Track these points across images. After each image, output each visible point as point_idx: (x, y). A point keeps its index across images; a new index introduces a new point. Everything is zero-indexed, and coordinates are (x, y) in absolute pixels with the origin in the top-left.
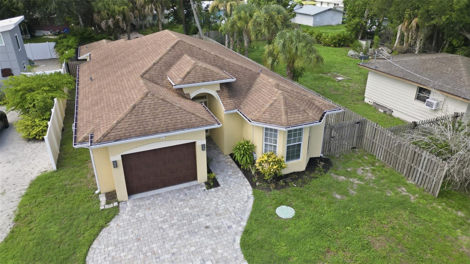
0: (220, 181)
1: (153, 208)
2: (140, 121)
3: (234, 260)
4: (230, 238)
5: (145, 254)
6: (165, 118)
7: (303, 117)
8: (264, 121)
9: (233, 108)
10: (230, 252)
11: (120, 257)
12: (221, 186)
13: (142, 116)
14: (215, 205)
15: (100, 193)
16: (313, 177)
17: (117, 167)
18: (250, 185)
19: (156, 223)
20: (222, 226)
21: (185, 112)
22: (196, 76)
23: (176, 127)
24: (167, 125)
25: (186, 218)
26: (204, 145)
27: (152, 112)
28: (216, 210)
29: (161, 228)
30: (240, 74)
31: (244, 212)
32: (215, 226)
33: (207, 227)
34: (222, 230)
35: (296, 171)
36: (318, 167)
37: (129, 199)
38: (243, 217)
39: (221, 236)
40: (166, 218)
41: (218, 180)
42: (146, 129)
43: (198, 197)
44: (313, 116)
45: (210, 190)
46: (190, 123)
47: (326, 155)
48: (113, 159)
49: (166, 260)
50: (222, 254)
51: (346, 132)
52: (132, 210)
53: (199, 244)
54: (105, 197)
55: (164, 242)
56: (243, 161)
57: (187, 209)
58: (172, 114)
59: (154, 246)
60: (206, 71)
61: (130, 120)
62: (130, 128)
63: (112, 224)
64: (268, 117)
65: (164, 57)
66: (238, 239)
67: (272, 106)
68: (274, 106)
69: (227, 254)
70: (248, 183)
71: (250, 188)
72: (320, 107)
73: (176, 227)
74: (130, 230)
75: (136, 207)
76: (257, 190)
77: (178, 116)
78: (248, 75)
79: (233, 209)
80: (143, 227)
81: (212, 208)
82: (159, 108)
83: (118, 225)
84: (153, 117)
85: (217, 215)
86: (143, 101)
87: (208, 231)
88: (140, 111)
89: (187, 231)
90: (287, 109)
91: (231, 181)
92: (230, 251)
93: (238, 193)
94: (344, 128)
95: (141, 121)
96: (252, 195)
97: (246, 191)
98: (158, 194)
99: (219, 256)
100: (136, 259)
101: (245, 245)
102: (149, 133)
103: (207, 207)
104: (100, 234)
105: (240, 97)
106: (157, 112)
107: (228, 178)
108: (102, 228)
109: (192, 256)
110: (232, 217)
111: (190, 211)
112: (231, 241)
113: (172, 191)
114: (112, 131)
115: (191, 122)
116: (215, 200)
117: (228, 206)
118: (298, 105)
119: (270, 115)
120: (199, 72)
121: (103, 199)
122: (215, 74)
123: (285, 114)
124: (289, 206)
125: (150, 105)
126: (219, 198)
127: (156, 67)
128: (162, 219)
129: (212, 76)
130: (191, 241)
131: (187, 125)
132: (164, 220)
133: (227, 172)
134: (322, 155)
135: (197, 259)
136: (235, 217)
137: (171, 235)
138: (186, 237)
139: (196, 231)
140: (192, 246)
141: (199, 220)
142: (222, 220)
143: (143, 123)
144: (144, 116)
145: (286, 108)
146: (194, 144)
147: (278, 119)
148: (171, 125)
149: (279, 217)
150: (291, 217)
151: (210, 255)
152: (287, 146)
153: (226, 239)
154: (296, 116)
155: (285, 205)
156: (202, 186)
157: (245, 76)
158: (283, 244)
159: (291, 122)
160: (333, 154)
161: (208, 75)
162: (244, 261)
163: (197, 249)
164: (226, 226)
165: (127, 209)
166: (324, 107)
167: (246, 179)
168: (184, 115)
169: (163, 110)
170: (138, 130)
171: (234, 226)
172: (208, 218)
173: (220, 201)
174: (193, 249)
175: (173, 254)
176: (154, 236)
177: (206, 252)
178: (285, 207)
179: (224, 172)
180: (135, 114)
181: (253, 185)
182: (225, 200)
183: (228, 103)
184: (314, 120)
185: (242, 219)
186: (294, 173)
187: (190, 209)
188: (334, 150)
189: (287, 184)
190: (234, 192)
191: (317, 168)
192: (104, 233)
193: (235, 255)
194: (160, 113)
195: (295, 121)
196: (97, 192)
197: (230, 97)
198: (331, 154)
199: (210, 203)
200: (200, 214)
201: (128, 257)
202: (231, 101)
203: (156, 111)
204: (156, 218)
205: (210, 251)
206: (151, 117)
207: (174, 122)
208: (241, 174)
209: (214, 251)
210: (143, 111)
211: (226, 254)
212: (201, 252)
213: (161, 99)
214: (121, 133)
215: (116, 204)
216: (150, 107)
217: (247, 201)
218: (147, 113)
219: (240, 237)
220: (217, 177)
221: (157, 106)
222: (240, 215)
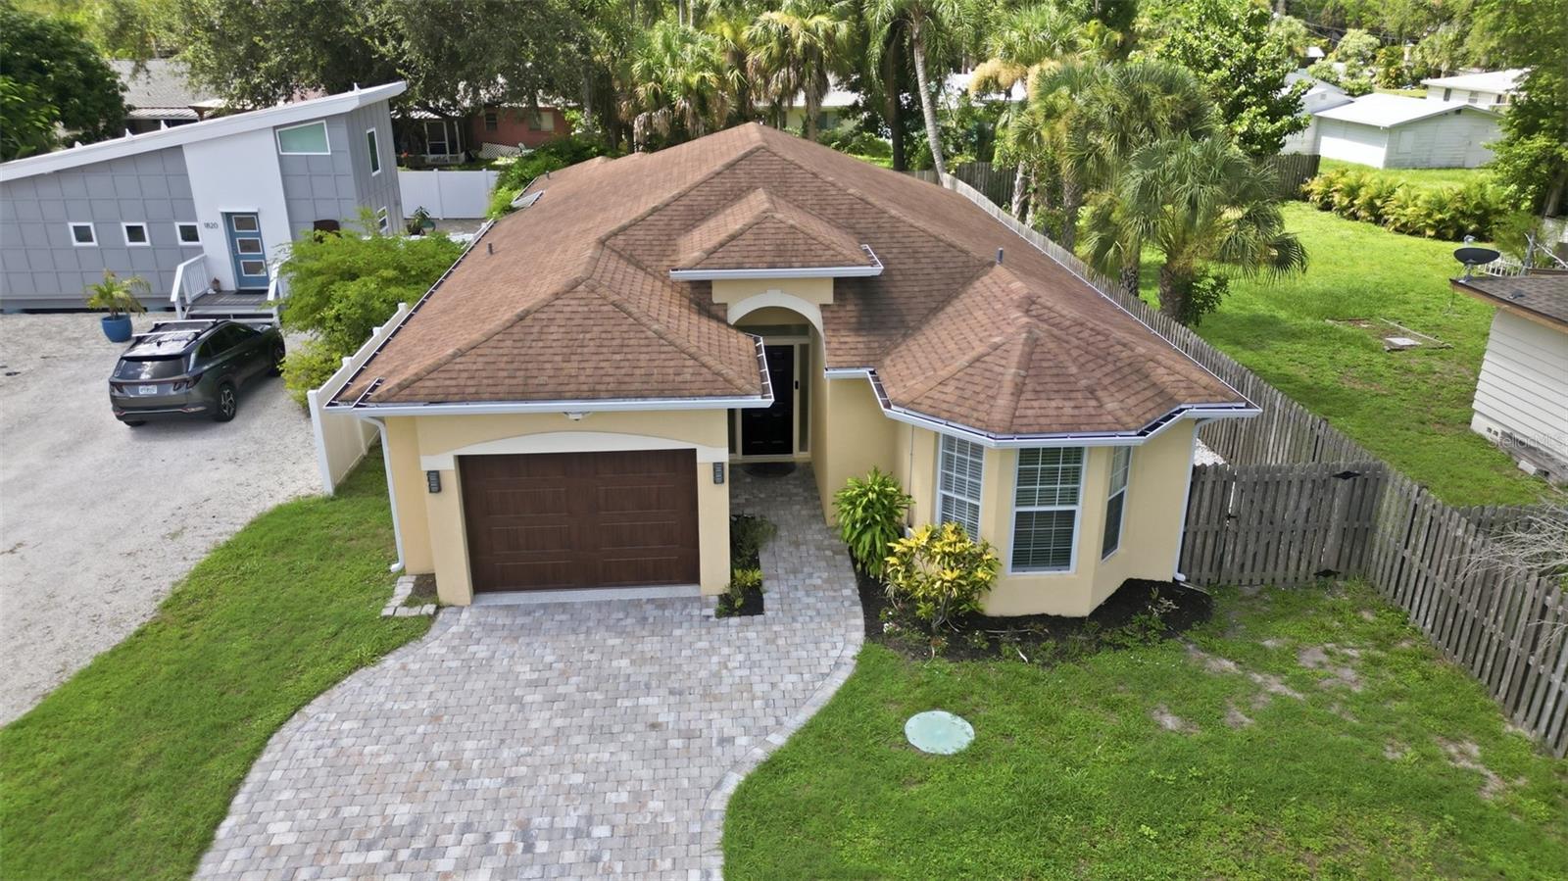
0: (770, 599)
1: (527, 640)
2: (522, 358)
3: (684, 840)
4: (710, 773)
5: (430, 764)
6: (602, 357)
7: (1076, 412)
8: (931, 410)
9: (858, 364)
10: (687, 814)
11: (361, 754)
12: (769, 614)
13: (534, 344)
14: (715, 668)
15: (402, 572)
16: (1109, 644)
17: (439, 490)
18: (863, 628)
19: (510, 684)
20: (705, 732)
21: (670, 348)
22: (753, 248)
23: (624, 387)
24: (596, 379)
25: (604, 686)
26: (722, 464)
27: (569, 336)
28: (713, 682)
29: (519, 700)
30: (923, 260)
31: (797, 705)
32: (683, 727)
33: (654, 726)
34: (696, 744)
35: (1053, 612)
36: (1145, 611)
37: (473, 601)
38: (786, 719)
39: (686, 760)
40: (547, 674)
41: (764, 596)
42: (530, 381)
43: (677, 632)
44: (1120, 413)
45: (724, 620)
46: (674, 381)
47: (1204, 580)
48: (429, 463)
49: (479, 794)
50: (656, 816)
51: (1292, 503)
52: (467, 636)
53: (602, 769)
54: (411, 585)
55: (503, 741)
56: (861, 545)
57: (624, 663)
58: (625, 350)
59: (470, 745)
60: (792, 236)
61: (494, 351)
62: (484, 374)
63: (390, 662)
64: (948, 398)
65: (693, 192)
66: (733, 781)
67: (977, 364)
68: (983, 366)
69: (673, 819)
70: (860, 622)
71: (859, 636)
72: (1169, 390)
73: (562, 705)
74: (428, 689)
75: (479, 629)
76: (879, 649)
77: (642, 356)
78: (951, 265)
79: (766, 687)
80: (468, 686)
81: (703, 674)
82: (595, 329)
83: (404, 667)
84: (565, 350)
85: (705, 696)
86: (556, 302)
87: (653, 740)
88: (536, 329)
89: (589, 723)
90: (1025, 377)
91: (808, 606)
92: (685, 812)
93: (811, 646)
94: (1284, 488)
95: (527, 358)
96: (854, 658)
97: (840, 645)
98: (563, 605)
99: (645, 818)
100: (399, 769)
101: (741, 804)
102: (535, 395)
103: (685, 668)
104: (344, 682)
105: (893, 332)
106: (584, 339)
107: (801, 594)
108: (360, 664)
109: (561, 799)
110: (749, 712)
111: (630, 671)
112: (707, 782)
113: (609, 603)
114: (431, 376)
115: (677, 379)
116: (726, 651)
117: (756, 679)
118: (1074, 370)
119: (958, 392)
120: (770, 236)
121: (404, 589)
122: (818, 247)
123: (1012, 394)
124: (962, 715)
125: (573, 316)
126: (739, 647)
127: (658, 218)
128: (535, 676)
129: (807, 253)
130: (584, 756)
131: (660, 386)
132: (536, 680)
133: (810, 576)
134: (1182, 577)
135: (572, 813)
136: (760, 713)
137: (534, 725)
138: (577, 740)
139: (616, 729)
140: (578, 772)
141: (642, 701)
142: (715, 715)
143: (530, 366)
144: (541, 344)
145: (1023, 373)
146: (690, 455)
147: (981, 407)
148: (611, 379)
149: (908, 743)
150: (951, 751)
151: (618, 809)
152: (1018, 514)
153: (695, 772)
154: (1053, 404)
155: (949, 710)
156: (708, 606)
157: (937, 268)
158: (874, 829)
159: (1025, 421)
160: (1234, 583)
161: (796, 247)
162: (716, 852)
163: (588, 784)
164: (715, 735)
165: (454, 629)
166: (1183, 392)
167: (859, 609)
168: (663, 356)
169: (604, 335)
170: (507, 381)
171: (742, 741)
172: (672, 700)
173: (740, 657)
174: (578, 779)
175: (511, 780)
176: (484, 717)
177: (612, 797)
178: (947, 715)
179: (800, 576)
180: (516, 337)
181: (872, 630)
182: (755, 657)
183: (847, 346)
184: (1118, 427)
185: (779, 723)
186: (1043, 618)
187: (633, 662)
188: (1236, 567)
189: (994, 648)
190: (797, 640)
191: (1139, 618)
192: (353, 682)
193: (696, 828)
194: (592, 343)
195: (1042, 421)
196: (395, 567)
197: (859, 328)
198: (1223, 582)
199: (705, 659)
200: (654, 684)
201: (381, 760)
202: (860, 339)
203: (581, 336)
204: (518, 668)
205: (624, 797)
206: (558, 351)
207: (623, 371)
208: (850, 590)
209: (639, 800)
210: (545, 330)
211: (669, 819)
212: (593, 794)
213: (613, 304)
214: (453, 383)
215: (430, 609)
216: (568, 323)
217: (824, 676)
218: (555, 337)
219: (742, 779)
220: (766, 585)
221: (592, 322)
222: (779, 713)
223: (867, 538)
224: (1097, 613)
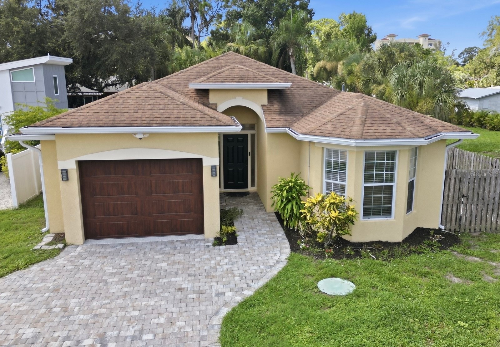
0: (241, 238)
1: (112, 257)
2: (113, 111)
3: (198, 339)
4: (210, 309)
5: (50, 310)
6: (154, 111)
7: (393, 131)
8: (320, 134)
10: (199, 327)
11: (9, 306)
12: (240, 244)
13: (119, 106)
14: (213, 265)
15: (48, 232)
16: (415, 252)
17: (68, 179)
18: (289, 248)
19: (100, 275)
20: (208, 291)
21: (189, 108)
23: (165, 122)
24: (151, 119)
25: (153, 274)
26: (215, 166)
27: (138, 104)
28: (212, 270)
29: (106, 282)
30: (308, 90)
31: (258, 279)
32: (196, 289)
33: (180, 289)
34: (203, 296)
36: (429, 239)
37: (84, 243)
38: (252, 284)
39: (198, 303)
40: (121, 270)
41: (238, 238)
42: (116, 119)
43: (193, 252)
44: (414, 131)
45: (217, 247)
46: (191, 120)
48: (62, 165)
49: (76, 322)
50: (181, 328)
52: (80, 256)
53: (150, 309)
54: (52, 238)
55: (93, 298)
56: (286, 211)
57: (164, 265)
58: (166, 108)
59: (74, 301)
61: (99, 108)
62: (92, 117)
63: (35, 268)
64: (329, 129)
66: (224, 311)
67: (341, 116)
68: (344, 116)
69: (191, 329)
70: (288, 245)
71: (288, 251)
72: (433, 127)
73: (129, 282)
74: (54, 278)
75: (87, 253)
76: (298, 255)
77: (175, 111)
78: (321, 92)
79: (241, 272)
80: (77, 276)
81: (206, 268)
82: (151, 101)
83: (42, 269)
84: (135, 108)
85: (207, 277)
86: (132, 92)
87: (179, 295)
88: (121, 101)
89: (143, 289)
90: (366, 118)
91: (260, 241)
92: (198, 326)
93: (263, 255)
94: (488, 182)
95: (115, 111)
96: (286, 259)
97: (278, 255)
98: (132, 244)
99: (174, 330)
100: (30, 312)
101: (229, 320)
102: (119, 125)
103: (197, 266)
104: (7, 276)
105: (297, 115)
106: (145, 105)
107: (256, 236)
108: (18, 269)
109: (125, 323)
110: (232, 282)
111: (167, 267)
112: (210, 312)
113: (157, 242)
115: (192, 119)
116: (219, 258)
117: (235, 268)
118: (389, 116)
119: (333, 126)
120: (237, 73)
121: (48, 238)
123: (361, 124)
124: (348, 279)
125: (140, 96)
126: (225, 257)
128: (115, 271)
129: (255, 79)
130: (140, 303)
131: (184, 122)
132: (115, 273)
133: (260, 230)
134: (443, 227)
135: (131, 329)
136: (238, 282)
137: (112, 291)
138: (137, 296)
139: (158, 291)
140: (136, 310)
141: (173, 279)
142: (214, 284)
143: (116, 114)
144: (123, 106)
145: (364, 117)
147: (345, 130)
148: (158, 119)
149: (320, 291)
150: (344, 294)
151: (158, 326)
152: (365, 187)
153: (203, 308)
154: (381, 128)
155: (340, 277)
156: (208, 242)
157: (315, 93)
158: (307, 329)
159: (369, 134)
160: (467, 231)
161: (249, 77)
162: (216, 344)
163: (142, 315)
164: (214, 292)
165: (72, 254)
166: (440, 128)
167: (286, 241)
168: (185, 111)
169: (155, 103)
170: (104, 119)
171: (229, 294)
172: (190, 278)
173: (226, 261)
174: (136, 313)
175: (96, 315)
176: (84, 288)
177: (156, 321)
178: (339, 280)
179: (255, 230)
180: (110, 104)
181: (294, 248)
182: (235, 260)
184: (414, 136)
185: (249, 286)
186: (380, 242)
187: (168, 264)
188: (468, 222)
189: (358, 254)
190: (256, 253)
191: (426, 242)
192: (13, 276)
193: (205, 333)
194: (149, 106)
195: (377, 134)
196: (44, 230)
197: (281, 113)
198: (462, 230)
199: (207, 262)
200: (180, 272)
201: (20, 309)
202: (282, 117)
203: (144, 103)
204: (106, 268)
205: (162, 320)
206: (132, 109)
207: (165, 116)
208: (281, 234)
209: (171, 321)
210: (125, 101)
211: (188, 329)
212: (144, 320)
213: (160, 92)
215: (61, 246)
216: (137, 99)
217: (271, 267)
218: (130, 104)
219: (230, 310)
220: (238, 233)
221: (150, 99)
222: (248, 282)
223: (289, 207)
224: (405, 240)
